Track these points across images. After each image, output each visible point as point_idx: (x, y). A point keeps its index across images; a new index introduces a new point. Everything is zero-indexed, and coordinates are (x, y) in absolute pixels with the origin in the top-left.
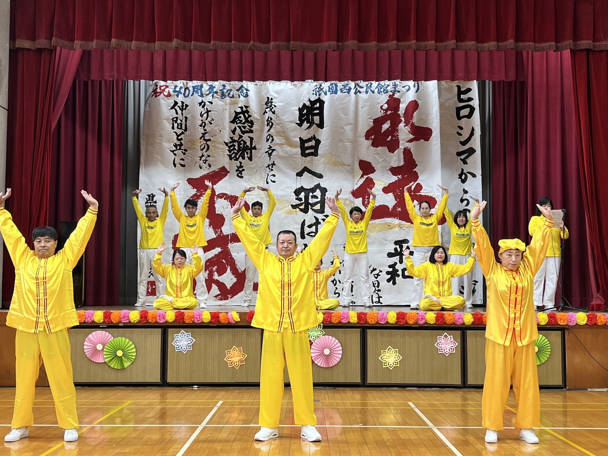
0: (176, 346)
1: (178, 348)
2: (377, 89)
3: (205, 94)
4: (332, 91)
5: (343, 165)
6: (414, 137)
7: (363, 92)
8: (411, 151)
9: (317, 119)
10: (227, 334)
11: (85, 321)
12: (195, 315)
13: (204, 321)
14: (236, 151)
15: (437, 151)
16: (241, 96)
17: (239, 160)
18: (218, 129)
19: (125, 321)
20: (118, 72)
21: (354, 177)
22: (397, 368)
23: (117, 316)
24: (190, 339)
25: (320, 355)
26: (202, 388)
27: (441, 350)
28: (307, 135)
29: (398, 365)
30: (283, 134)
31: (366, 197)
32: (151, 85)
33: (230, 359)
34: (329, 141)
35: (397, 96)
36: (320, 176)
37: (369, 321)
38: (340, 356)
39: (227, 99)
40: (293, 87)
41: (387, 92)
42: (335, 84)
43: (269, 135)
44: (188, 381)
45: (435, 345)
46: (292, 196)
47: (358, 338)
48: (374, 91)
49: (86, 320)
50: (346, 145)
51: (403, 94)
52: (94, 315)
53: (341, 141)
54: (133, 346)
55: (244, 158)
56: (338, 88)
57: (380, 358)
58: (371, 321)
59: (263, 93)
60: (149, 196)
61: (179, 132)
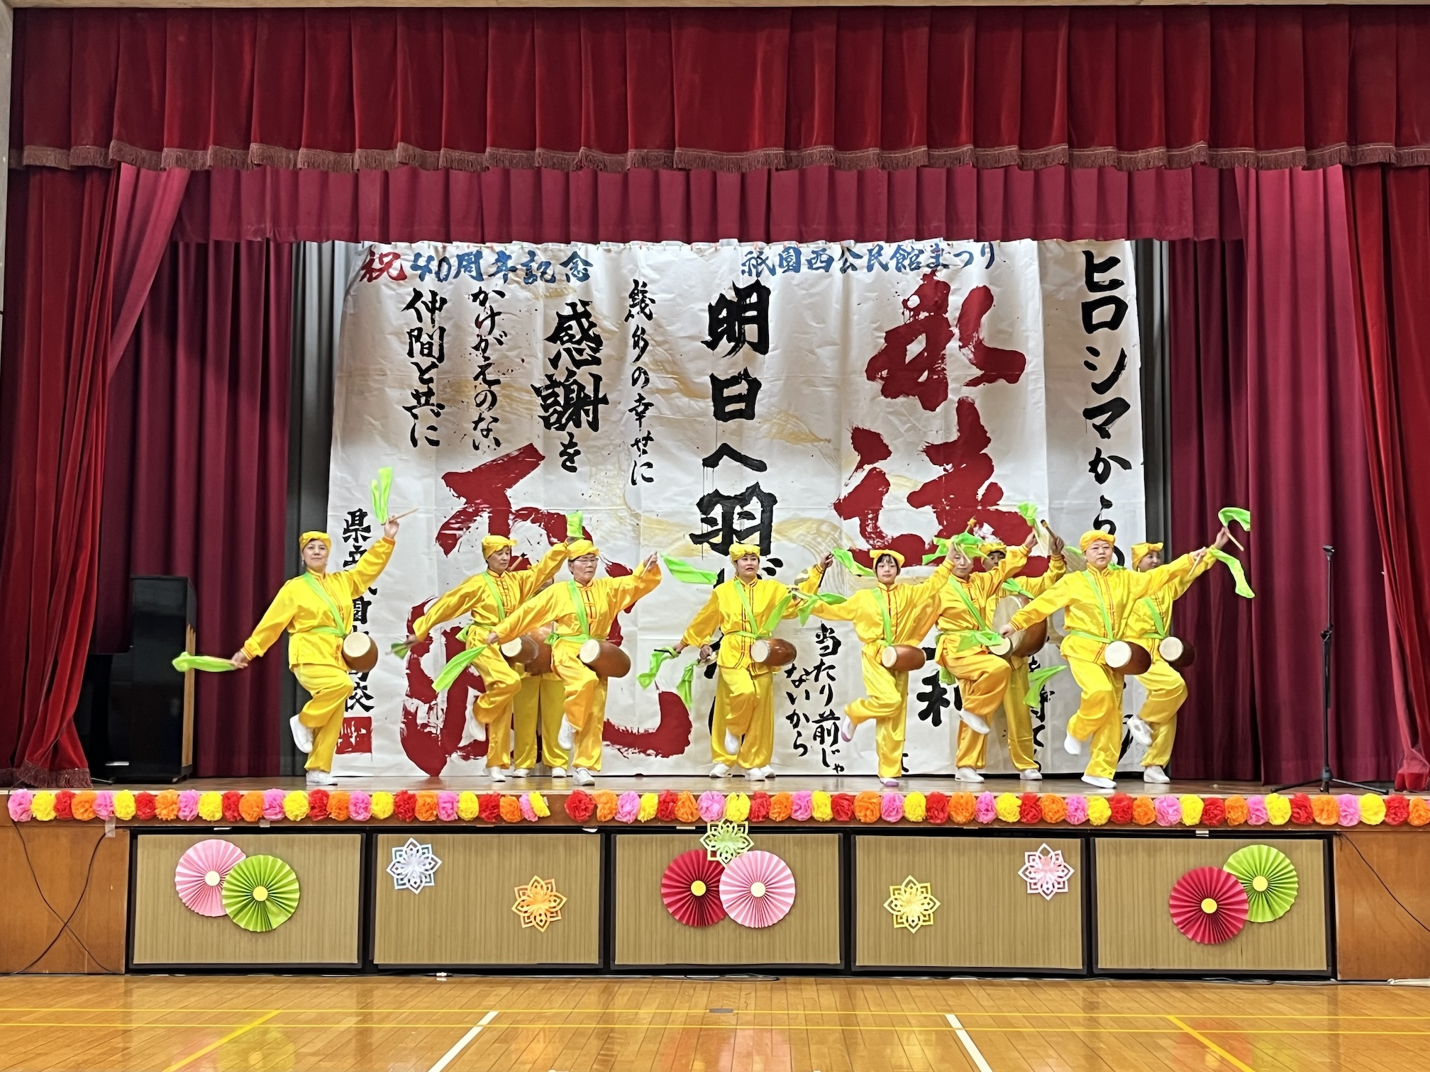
0: (396, 876)
1: (400, 882)
2: (895, 260)
3: (486, 273)
4: (788, 265)
5: (814, 441)
6: (982, 372)
7: (862, 268)
8: (976, 405)
9: (751, 331)
10: (518, 847)
11: (177, 816)
12: (441, 800)
13: (463, 815)
14: (559, 409)
15: (1039, 408)
16: (572, 278)
17: (567, 429)
18: (517, 356)
19: (274, 817)
20: (276, 223)
21: (840, 468)
22: (928, 929)
23: (254, 804)
24: (430, 860)
25: (741, 897)
26: (458, 978)
27: (1033, 887)
28: (729, 369)
29: (932, 923)
30: (672, 367)
31: (870, 516)
32: (359, 254)
33: (525, 909)
34: (782, 382)
35: (941, 275)
36: (760, 467)
37: (860, 815)
38: (791, 901)
39: (540, 283)
40: (696, 256)
41: (918, 268)
42: (794, 248)
43: (639, 369)
44: (425, 961)
45: (1020, 873)
46: (694, 513)
47: (834, 856)
48: (887, 265)
49: (181, 815)
50: (821, 392)
51: (958, 271)
52: (201, 802)
53: (810, 383)
54: (293, 876)
55: (578, 424)
56: (803, 259)
57: (886, 905)
58: (866, 816)
59: (625, 271)
60: (353, 514)
61: (425, 362)
